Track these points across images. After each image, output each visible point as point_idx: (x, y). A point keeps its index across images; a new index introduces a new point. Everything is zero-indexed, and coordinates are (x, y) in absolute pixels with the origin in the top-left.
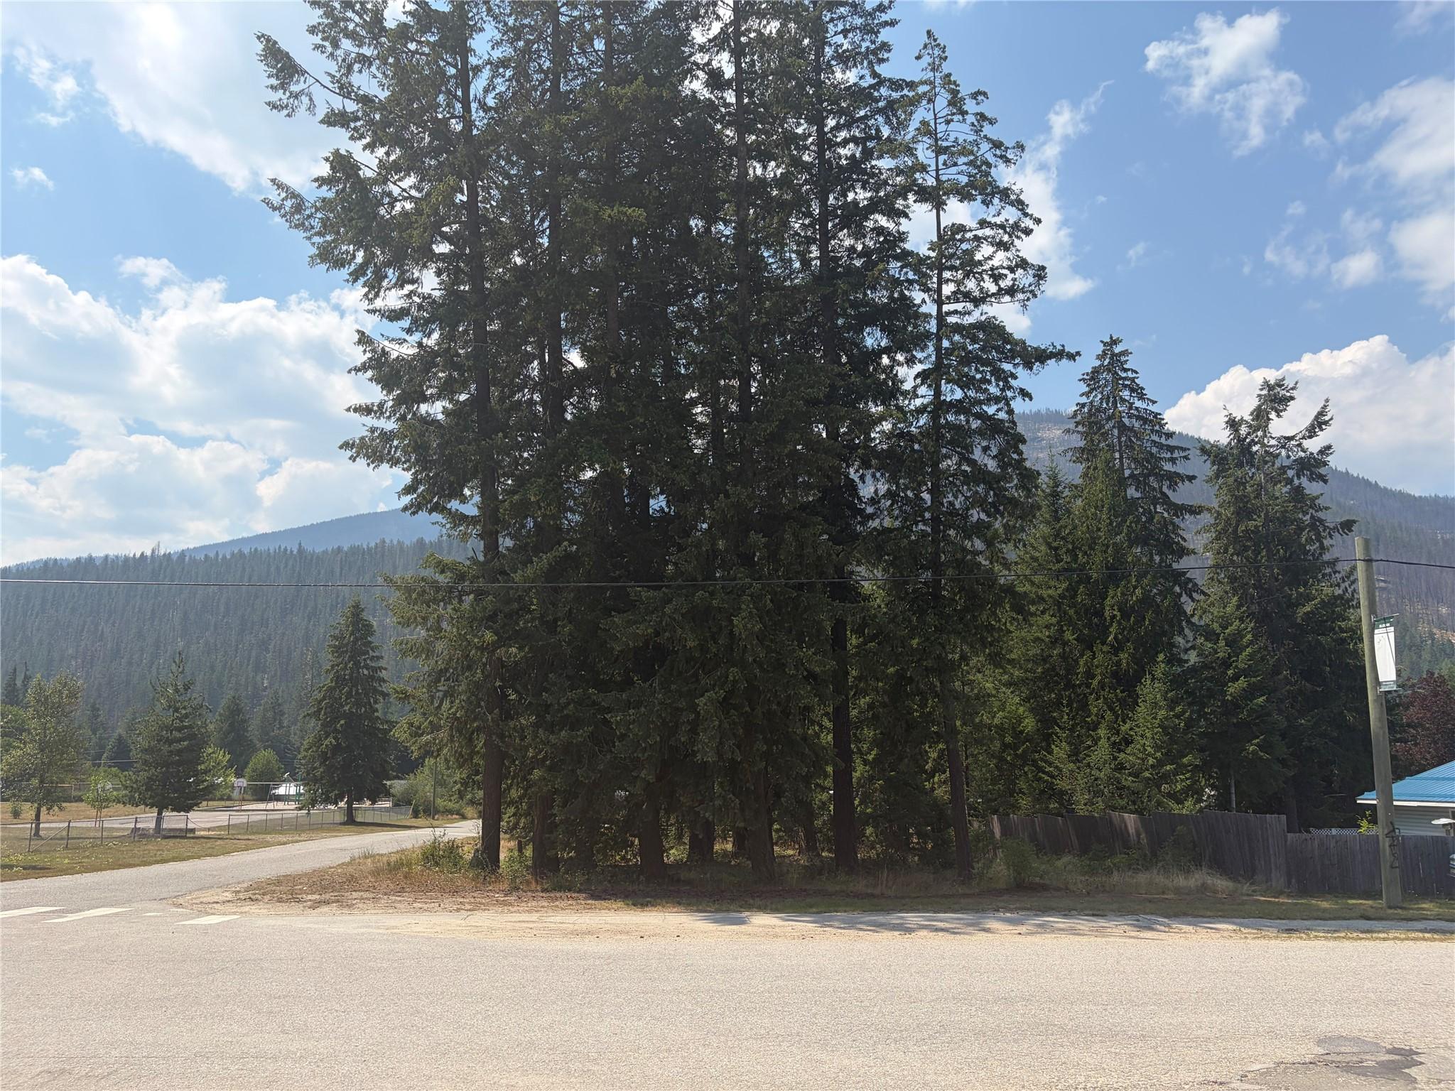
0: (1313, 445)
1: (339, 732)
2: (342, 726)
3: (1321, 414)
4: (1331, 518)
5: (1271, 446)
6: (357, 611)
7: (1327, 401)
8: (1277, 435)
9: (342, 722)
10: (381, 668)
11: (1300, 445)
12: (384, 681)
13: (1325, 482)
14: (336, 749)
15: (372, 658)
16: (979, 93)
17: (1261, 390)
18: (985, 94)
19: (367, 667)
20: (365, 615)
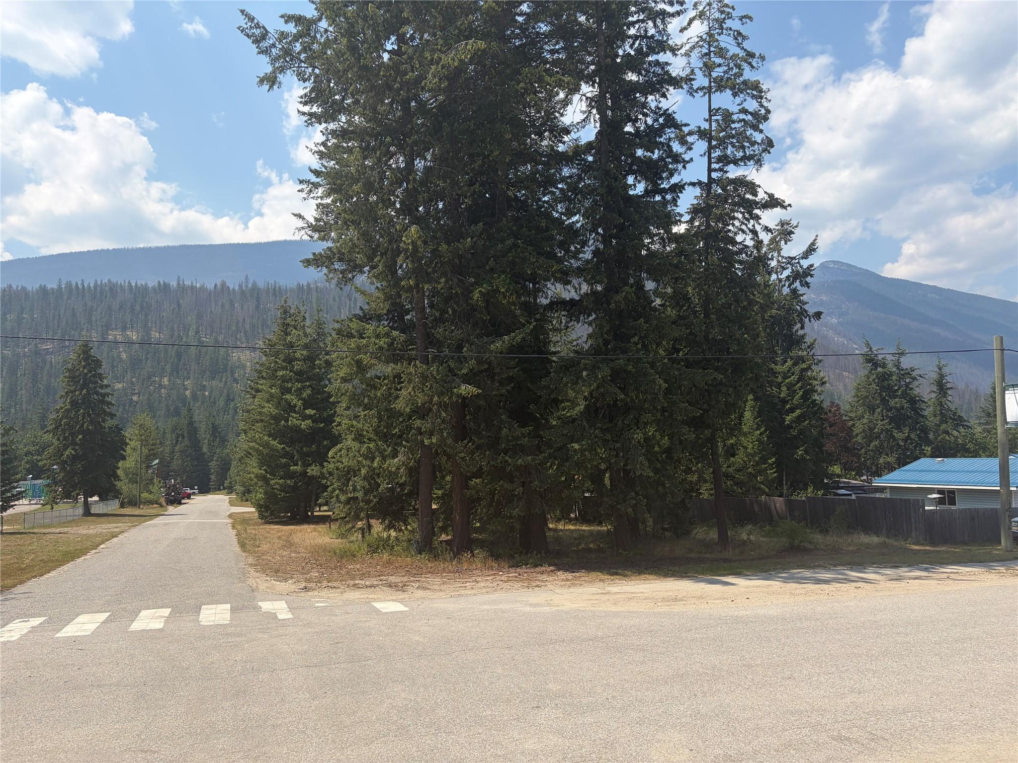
0: (805, 263)
1: (77, 444)
2: (80, 440)
3: (813, 244)
4: (811, 309)
5: (783, 263)
6: (86, 350)
7: (817, 236)
8: (786, 255)
9: (80, 437)
10: (108, 395)
11: (799, 263)
12: (111, 403)
13: (809, 287)
14: (74, 458)
15: (102, 387)
16: (746, 17)
17: (777, 226)
18: (750, 18)
19: (97, 393)
20: (92, 352)
